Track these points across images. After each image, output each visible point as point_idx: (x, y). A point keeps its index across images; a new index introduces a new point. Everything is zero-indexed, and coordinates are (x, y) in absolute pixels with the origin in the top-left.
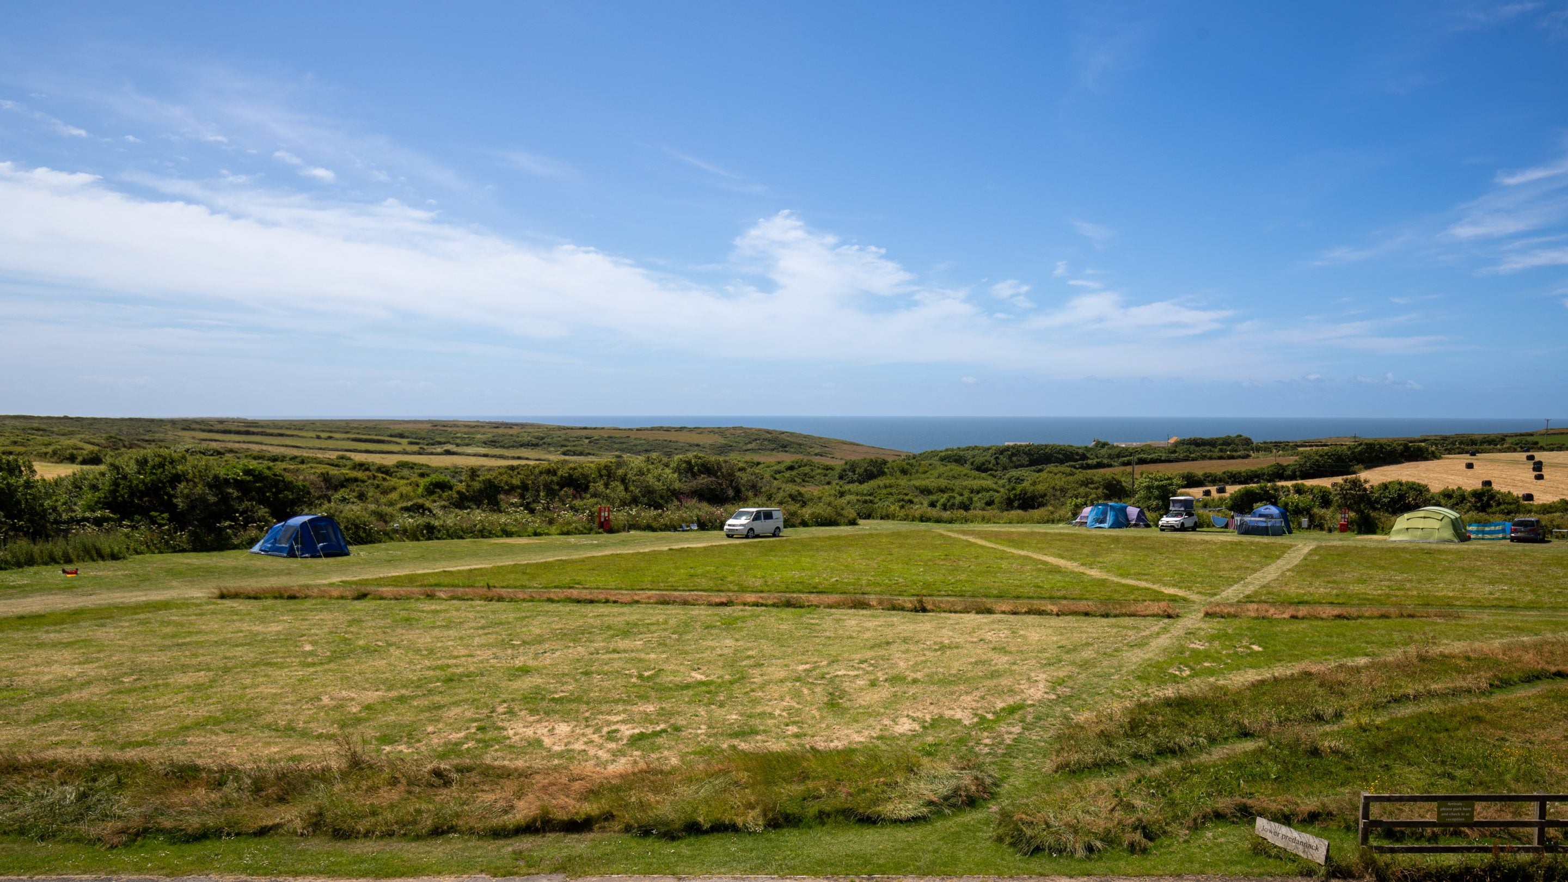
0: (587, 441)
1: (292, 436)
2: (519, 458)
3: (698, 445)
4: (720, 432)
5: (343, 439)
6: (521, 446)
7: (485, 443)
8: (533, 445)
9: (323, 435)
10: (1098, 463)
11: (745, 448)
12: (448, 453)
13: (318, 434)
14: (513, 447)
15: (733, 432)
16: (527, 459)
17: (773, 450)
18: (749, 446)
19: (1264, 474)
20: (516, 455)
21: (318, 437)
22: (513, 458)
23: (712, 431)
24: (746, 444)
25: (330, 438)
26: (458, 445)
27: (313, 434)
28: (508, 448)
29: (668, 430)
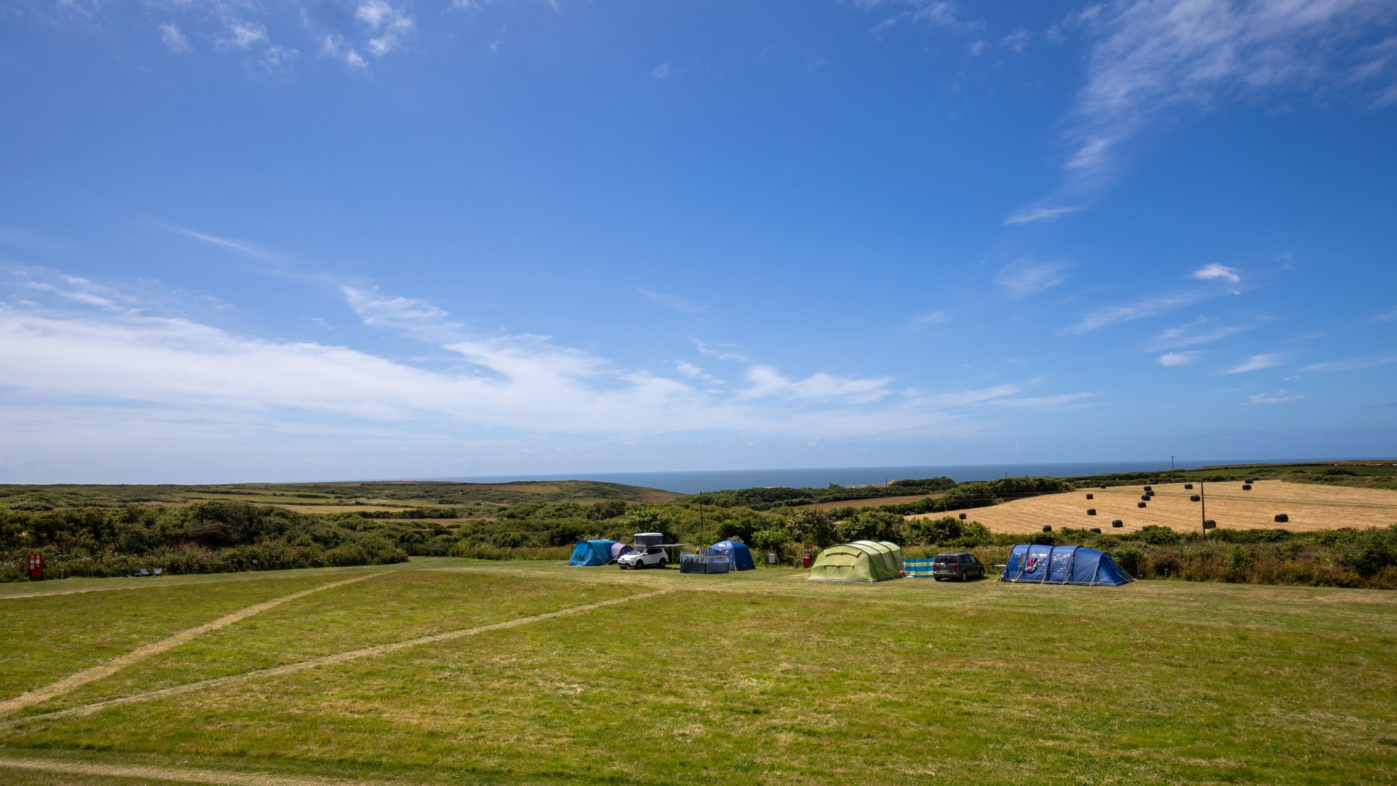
0: (461, 493)
1: (258, 494)
2: (406, 507)
3: (539, 495)
4: (558, 484)
5: (291, 496)
6: (412, 498)
7: (387, 496)
8: (421, 497)
9: (278, 493)
10: (800, 501)
11: (574, 495)
12: (358, 504)
13: (275, 492)
14: (406, 498)
15: (568, 484)
16: (412, 507)
17: (596, 497)
18: (578, 494)
19: (915, 507)
20: (404, 505)
21: (275, 495)
22: (403, 507)
23: (552, 483)
24: (576, 493)
25: (282, 495)
26: (368, 498)
27: (271, 493)
28: (403, 499)
29: (520, 483)
